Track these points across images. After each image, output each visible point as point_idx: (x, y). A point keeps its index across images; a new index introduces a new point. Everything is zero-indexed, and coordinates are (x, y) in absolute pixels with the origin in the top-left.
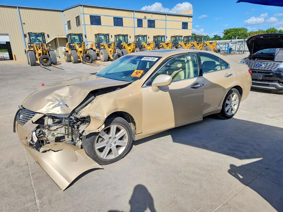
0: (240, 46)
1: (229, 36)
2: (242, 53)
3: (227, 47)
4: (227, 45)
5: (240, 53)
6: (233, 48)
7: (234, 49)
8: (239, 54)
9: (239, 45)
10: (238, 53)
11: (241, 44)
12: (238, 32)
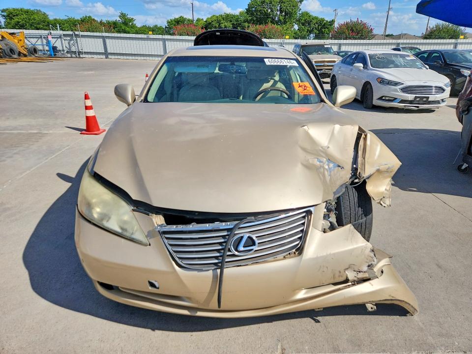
0: (69, 43)
1: (18, 22)
2: (78, 56)
3: (45, 43)
4: (45, 41)
5: (74, 56)
6: (59, 48)
7: (61, 49)
8: (72, 57)
9: (67, 42)
10: (69, 55)
11: (70, 40)
12: (32, 17)
